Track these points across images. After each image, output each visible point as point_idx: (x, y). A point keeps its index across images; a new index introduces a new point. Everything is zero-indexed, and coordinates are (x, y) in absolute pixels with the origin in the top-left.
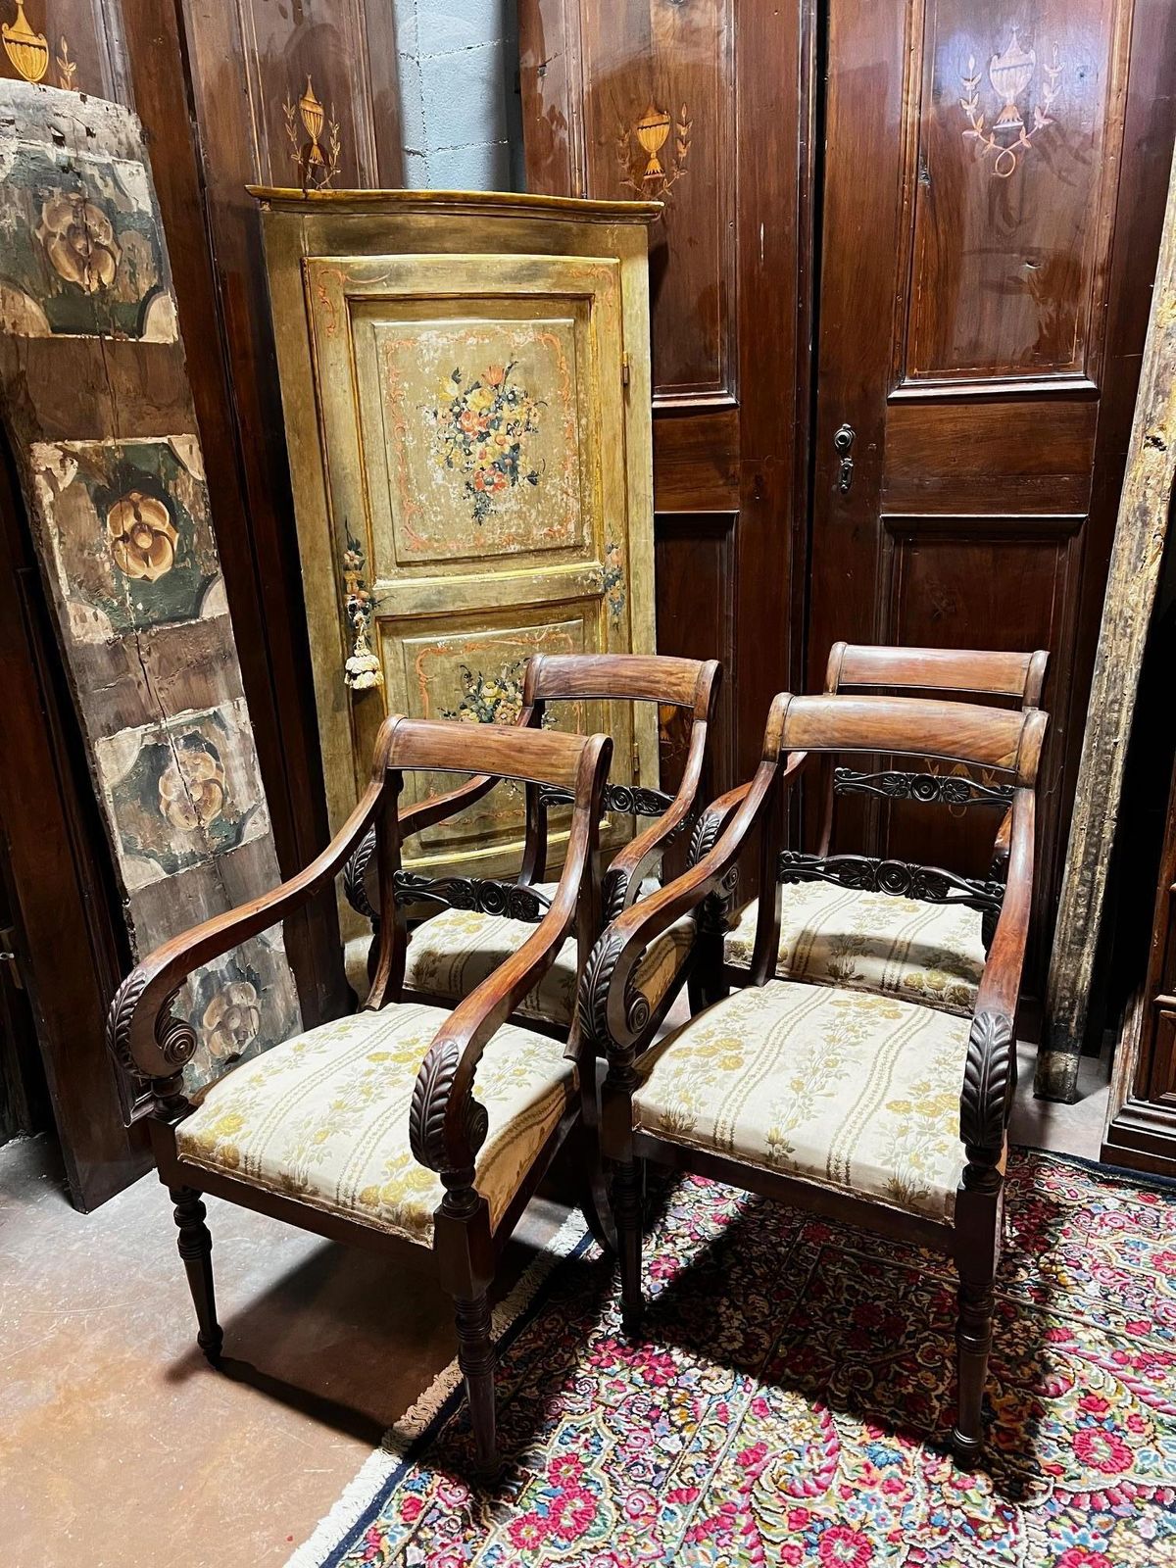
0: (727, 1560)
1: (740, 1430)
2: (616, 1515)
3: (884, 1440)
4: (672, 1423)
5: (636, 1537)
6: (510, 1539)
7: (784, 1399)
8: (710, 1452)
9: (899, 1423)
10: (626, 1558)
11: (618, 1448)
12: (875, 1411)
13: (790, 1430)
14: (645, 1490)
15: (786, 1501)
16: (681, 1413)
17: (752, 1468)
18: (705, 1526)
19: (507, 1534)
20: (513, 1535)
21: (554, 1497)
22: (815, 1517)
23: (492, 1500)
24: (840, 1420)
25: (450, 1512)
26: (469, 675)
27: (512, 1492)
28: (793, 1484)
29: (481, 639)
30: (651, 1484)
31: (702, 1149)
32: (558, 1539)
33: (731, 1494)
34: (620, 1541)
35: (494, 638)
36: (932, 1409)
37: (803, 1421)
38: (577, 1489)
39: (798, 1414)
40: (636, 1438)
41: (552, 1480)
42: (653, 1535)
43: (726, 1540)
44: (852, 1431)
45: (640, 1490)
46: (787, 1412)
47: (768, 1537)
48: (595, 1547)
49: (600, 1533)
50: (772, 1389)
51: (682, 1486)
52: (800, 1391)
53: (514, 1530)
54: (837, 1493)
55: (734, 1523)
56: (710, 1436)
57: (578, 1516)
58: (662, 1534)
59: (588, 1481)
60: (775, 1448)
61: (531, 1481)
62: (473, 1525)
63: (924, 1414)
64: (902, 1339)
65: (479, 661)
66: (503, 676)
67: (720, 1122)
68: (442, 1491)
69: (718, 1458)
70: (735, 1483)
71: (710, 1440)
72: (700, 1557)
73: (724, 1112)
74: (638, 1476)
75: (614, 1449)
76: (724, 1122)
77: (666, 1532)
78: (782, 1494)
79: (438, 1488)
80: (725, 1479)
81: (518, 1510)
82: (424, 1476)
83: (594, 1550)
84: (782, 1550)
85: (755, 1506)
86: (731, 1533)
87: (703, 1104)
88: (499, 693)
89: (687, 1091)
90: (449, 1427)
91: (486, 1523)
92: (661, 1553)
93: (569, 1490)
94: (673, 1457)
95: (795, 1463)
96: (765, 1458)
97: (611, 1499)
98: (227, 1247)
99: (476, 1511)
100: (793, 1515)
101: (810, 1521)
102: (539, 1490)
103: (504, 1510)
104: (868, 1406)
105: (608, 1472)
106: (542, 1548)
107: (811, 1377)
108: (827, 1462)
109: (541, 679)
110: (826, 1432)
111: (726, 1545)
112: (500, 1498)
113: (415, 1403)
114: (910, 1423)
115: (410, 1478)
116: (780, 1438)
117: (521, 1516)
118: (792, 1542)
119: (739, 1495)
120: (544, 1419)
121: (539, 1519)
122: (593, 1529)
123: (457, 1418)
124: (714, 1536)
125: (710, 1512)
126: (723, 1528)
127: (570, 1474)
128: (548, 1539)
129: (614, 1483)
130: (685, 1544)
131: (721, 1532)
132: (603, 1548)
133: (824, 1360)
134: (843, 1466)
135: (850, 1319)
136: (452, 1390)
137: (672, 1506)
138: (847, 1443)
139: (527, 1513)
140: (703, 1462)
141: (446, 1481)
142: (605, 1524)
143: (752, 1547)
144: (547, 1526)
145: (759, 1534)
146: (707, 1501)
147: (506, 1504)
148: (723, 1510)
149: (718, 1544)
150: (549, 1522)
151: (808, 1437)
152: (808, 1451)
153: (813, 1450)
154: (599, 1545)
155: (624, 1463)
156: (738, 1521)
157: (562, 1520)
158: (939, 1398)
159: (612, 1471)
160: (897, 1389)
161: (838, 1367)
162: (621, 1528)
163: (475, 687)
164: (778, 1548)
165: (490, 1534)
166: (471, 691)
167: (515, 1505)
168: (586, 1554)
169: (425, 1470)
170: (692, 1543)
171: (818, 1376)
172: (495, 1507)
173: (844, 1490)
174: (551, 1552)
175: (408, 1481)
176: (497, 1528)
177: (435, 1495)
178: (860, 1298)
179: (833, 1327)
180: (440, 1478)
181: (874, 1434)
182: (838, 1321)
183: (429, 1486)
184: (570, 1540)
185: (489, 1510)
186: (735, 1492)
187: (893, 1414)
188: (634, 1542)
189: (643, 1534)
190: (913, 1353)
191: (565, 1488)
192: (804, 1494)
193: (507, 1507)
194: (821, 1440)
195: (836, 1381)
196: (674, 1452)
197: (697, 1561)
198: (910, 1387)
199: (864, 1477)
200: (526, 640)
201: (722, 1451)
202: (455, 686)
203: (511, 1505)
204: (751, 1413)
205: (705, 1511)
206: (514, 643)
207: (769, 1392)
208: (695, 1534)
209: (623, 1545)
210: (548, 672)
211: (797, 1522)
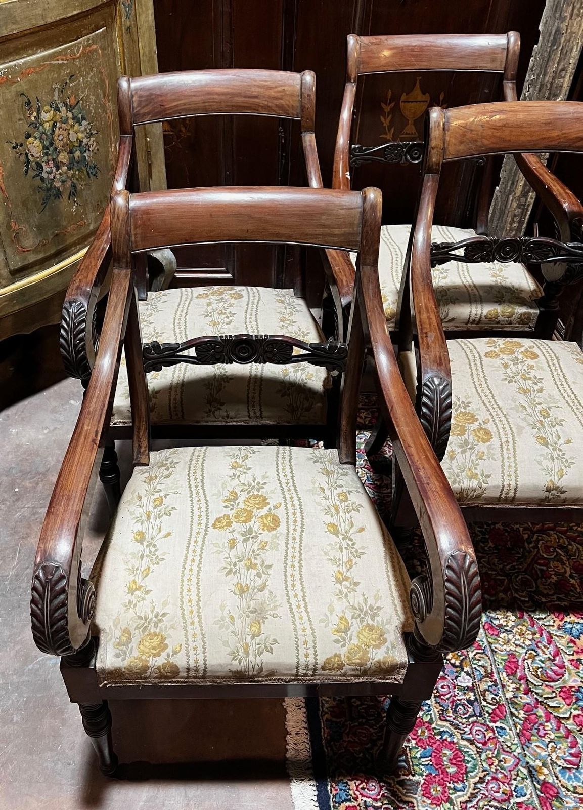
0: (552, 744)
1: (492, 651)
2: (473, 748)
3: (567, 619)
4: (454, 665)
5: (496, 757)
6: (429, 802)
7: (499, 617)
8: (489, 675)
9: (566, 603)
10: (502, 775)
11: (439, 700)
12: (550, 602)
13: (517, 637)
14: (476, 722)
15: (552, 687)
16: (453, 656)
17: (519, 674)
18: (524, 728)
19: (425, 799)
20: (429, 798)
21: (431, 756)
22: (573, 689)
23: (396, 780)
24: (538, 617)
25: (379, 804)
26: (29, 103)
27: (404, 767)
28: (547, 673)
29: (34, 61)
30: (475, 715)
31: (485, 506)
32: (456, 784)
33: (521, 698)
34: (490, 765)
35: (45, 59)
36: (573, 585)
37: (520, 627)
38: (438, 743)
39: (513, 624)
40: (442, 687)
41: (419, 744)
42: (504, 750)
43: (542, 732)
44: (548, 620)
45: (474, 723)
46: (507, 626)
47: (562, 716)
48: (480, 778)
49: (475, 766)
50: (488, 613)
51: (493, 707)
52: (504, 607)
53: (427, 794)
54: (571, 667)
55: (539, 717)
56: (480, 663)
57: (454, 762)
58: (508, 747)
59: (441, 733)
60: (521, 654)
61: (408, 752)
62: (401, 805)
63: (572, 591)
64: (526, 545)
65: (34, 86)
66: (56, 98)
67: (506, 486)
68: (362, 791)
69: (496, 676)
70: (518, 689)
71: (483, 667)
72: (538, 750)
73: (506, 477)
74: (464, 714)
75: (437, 702)
76: (509, 485)
77: (509, 744)
78: (547, 683)
79: (357, 790)
80: (510, 689)
81: (416, 778)
82: (341, 786)
83: (482, 780)
84: (574, 720)
85: (540, 699)
86: (541, 724)
87: (488, 476)
88: (55, 116)
89: (470, 470)
90: (328, 742)
91: (407, 799)
92: (518, 761)
93: (435, 746)
94: (472, 689)
95: (537, 658)
96: (520, 663)
97: (462, 738)
98: (37, 670)
99: (394, 794)
100: (562, 694)
101: (573, 693)
102: (418, 756)
103: (409, 783)
104: (544, 600)
105: (446, 721)
106: (452, 797)
107: (501, 595)
108: (552, 648)
109: (135, 105)
110: (536, 629)
111: (545, 734)
112: (399, 776)
113: (287, 733)
114: (571, 601)
115: (334, 792)
116: (517, 645)
117: (423, 781)
118: (576, 713)
119: (525, 696)
120: (380, 702)
121: (435, 777)
122: (469, 765)
123: (327, 731)
124: (534, 731)
125: (520, 716)
126: (535, 724)
127: (426, 734)
128: (450, 788)
129: (456, 727)
130: (524, 747)
131: (536, 726)
132: (485, 776)
133: (499, 579)
134: (562, 647)
135: (491, 544)
136: (304, 710)
137: (498, 724)
138: (553, 631)
139: (424, 777)
140: (490, 684)
141: (358, 782)
142: (472, 758)
143: (558, 728)
144: (442, 779)
145: (556, 717)
146: (513, 710)
147: (407, 778)
148: (527, 712)
149: (540, 736)
150: (442, 776)
151: (530, 637)
152: (538, 647)
153: (539, 645)
154: (481, 774)
155: (450, 708)
156: (539, 714)
157: (448, 770)
158: (571, 576)
159: (448, 718)
160: (549, 581)
161: (510, 581)
162: (484, 757)
163: (35, 114)
164: (571, 721)
165: (415, 805)
166: (33, 119)
167: (413, 775)
168: (479, 786)
169: (339, 781)
170: (527, 744)
171: (505, 591)
172: (402, 783)
173: (573, 663)
174: (459, 797)
175: (335, 796)
176: (416, 799)
177: (360, 797)
178: (485, 527)
179: (488, 554)
180: (353, 782)
181: (561, 617)
182: (486, 548)
183: (351, 792)
184: (462, 781)
185: (401, 788)
186: (523, 695)
187: (559, 599)
188: (496, 763)
189: (498, 753)
190: (538, 552)
191: (432, 746)
192: (558, 677)
193: (409, 780)
194: (538, 635)
195: (516, 591)
196: (470, 685)
197: (539, 754)
198: (553, 576)
199: (575, 649)
200: (69, 57)
201: (494, 670)
202: (18, 116)
203: (410, 777)
204: (489, 636)
205: (517, 717)
206: (60, 62)
207: (488, 617)
208: (524, 736)
209: (493, 767)
210: (140, 97)
211: (567, 698)
